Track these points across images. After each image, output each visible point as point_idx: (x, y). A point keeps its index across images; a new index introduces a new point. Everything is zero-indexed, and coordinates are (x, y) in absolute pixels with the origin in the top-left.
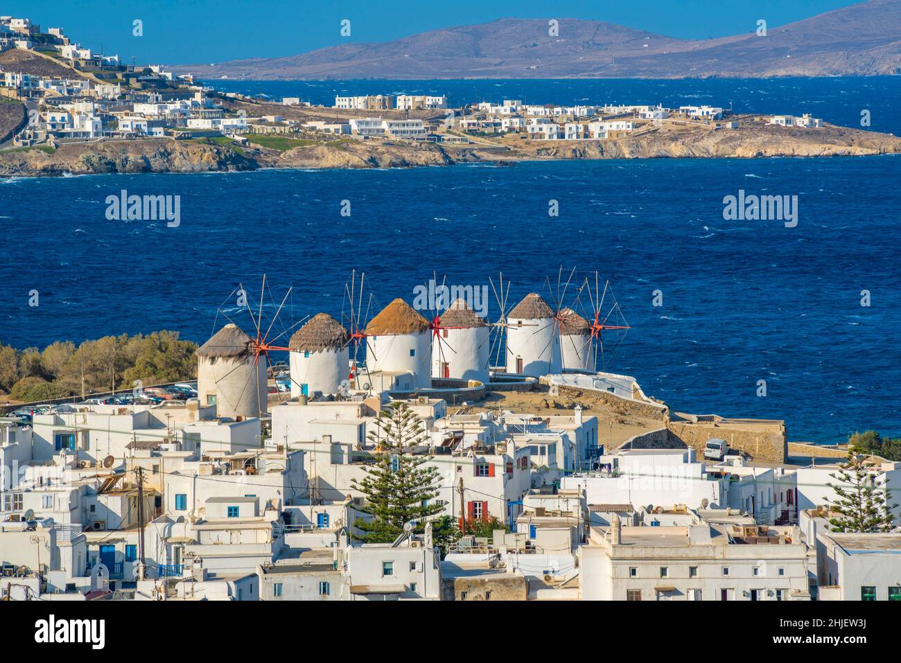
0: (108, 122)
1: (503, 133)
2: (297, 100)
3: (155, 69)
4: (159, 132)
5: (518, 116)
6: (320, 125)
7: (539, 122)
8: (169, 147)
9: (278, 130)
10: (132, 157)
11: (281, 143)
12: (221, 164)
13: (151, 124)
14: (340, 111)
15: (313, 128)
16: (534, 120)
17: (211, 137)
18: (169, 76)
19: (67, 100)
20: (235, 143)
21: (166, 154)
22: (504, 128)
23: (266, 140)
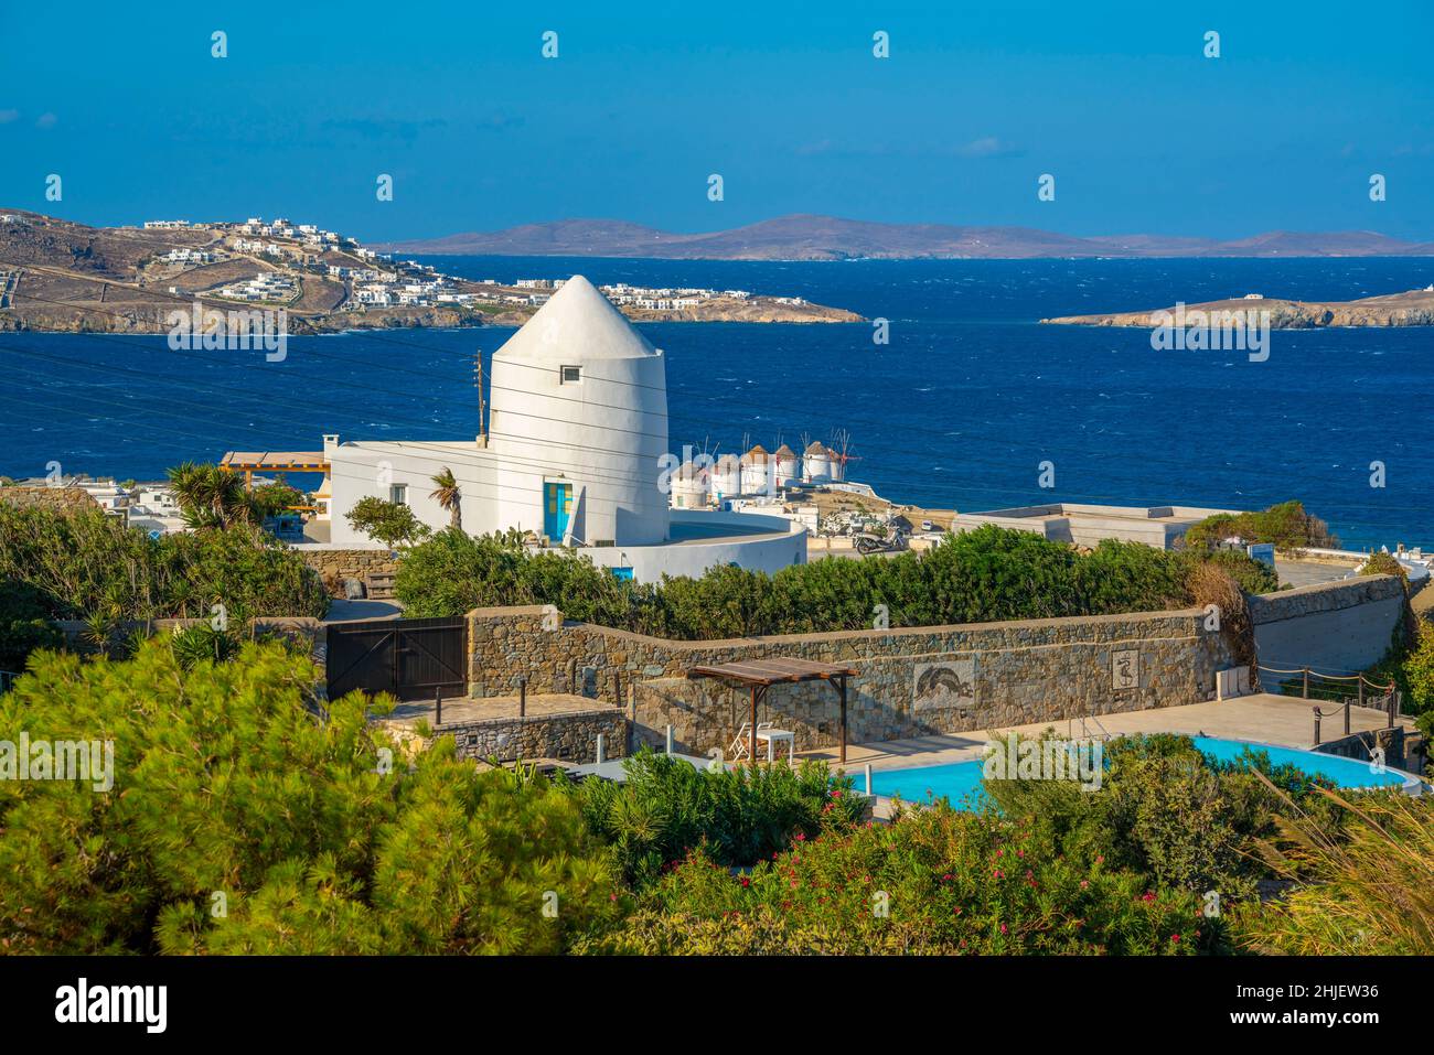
0: (395, 297)
1: (621, 305)
2: (492, 282)
3: (412, 263)
4: (424, 303)
5: (628, 294)
6: (515, 299)
7: (643, 299)
8: (431, 312)
9: (491, 301)
10: (409, 318)
11: (495, 310)
12: (462, 322)
13: (420, 298)
14: (521, 289)
15: (511, 301)
16: (640, 297)
17: (454, 306)
18: (420, 267)
19: (367, 283)
20: (467, 309)
21: (430, 317)
22: (622, 302)
23: (485, 308)
